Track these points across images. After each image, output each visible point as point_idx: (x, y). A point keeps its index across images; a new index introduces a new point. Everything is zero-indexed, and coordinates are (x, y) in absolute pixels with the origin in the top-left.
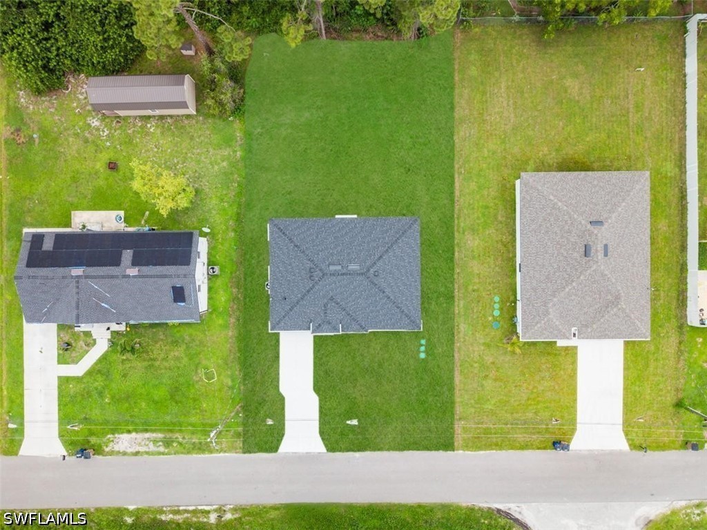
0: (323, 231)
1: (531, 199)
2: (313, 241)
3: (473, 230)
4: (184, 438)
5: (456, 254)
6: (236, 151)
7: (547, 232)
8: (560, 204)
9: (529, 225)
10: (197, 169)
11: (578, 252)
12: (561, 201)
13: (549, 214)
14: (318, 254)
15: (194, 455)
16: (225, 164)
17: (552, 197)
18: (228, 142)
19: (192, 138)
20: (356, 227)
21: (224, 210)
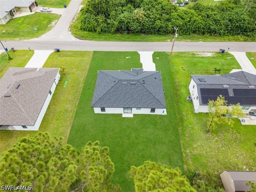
0: (139, 100)
1: (33, 112)
2: (143, 96)
3: (67, 111)
4: (188, 55)
5: (77, 103)
6: (190, 152)
7: (32, 98)
8: (21, 107)
9: (40, 102)
10: (210, 144)
11: (22, 87)
12: (20, 108)
13: (28, 104)
14: (141, 89)
15: (183, 51)
16: (195, 146)
17: (23, 110)
18: (196, 158)
19: (218, 161)
20: (123, 102)
21: (190, 124)
